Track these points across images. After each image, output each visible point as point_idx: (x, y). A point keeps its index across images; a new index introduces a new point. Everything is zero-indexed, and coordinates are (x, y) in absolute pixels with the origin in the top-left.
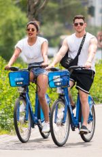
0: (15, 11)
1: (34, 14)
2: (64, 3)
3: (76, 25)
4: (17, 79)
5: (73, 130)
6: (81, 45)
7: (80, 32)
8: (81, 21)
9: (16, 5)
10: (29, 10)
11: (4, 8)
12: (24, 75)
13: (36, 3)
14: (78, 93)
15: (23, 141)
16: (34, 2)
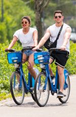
0: (26, 9)
1: (40, 11)
2: (61, 3)
3: (56, 17)
4: (13, 58)
5: (53, 94)
6: (60, 32)
7: (59, 23)
8: (60, 14)
9: (27, 5)
10: (36, 8)
11: (18, 7)
12: (18, 55)
13: (40, 3)
14: (57, 68)
15: (18, 104)
16: (39, 3)
